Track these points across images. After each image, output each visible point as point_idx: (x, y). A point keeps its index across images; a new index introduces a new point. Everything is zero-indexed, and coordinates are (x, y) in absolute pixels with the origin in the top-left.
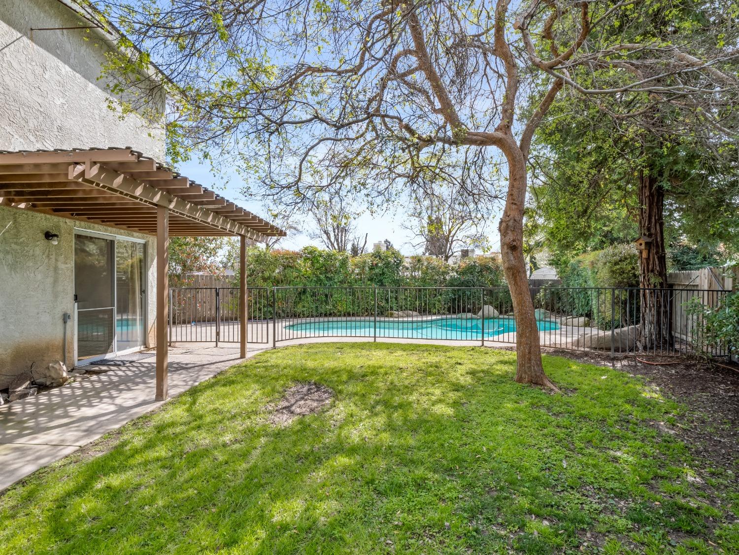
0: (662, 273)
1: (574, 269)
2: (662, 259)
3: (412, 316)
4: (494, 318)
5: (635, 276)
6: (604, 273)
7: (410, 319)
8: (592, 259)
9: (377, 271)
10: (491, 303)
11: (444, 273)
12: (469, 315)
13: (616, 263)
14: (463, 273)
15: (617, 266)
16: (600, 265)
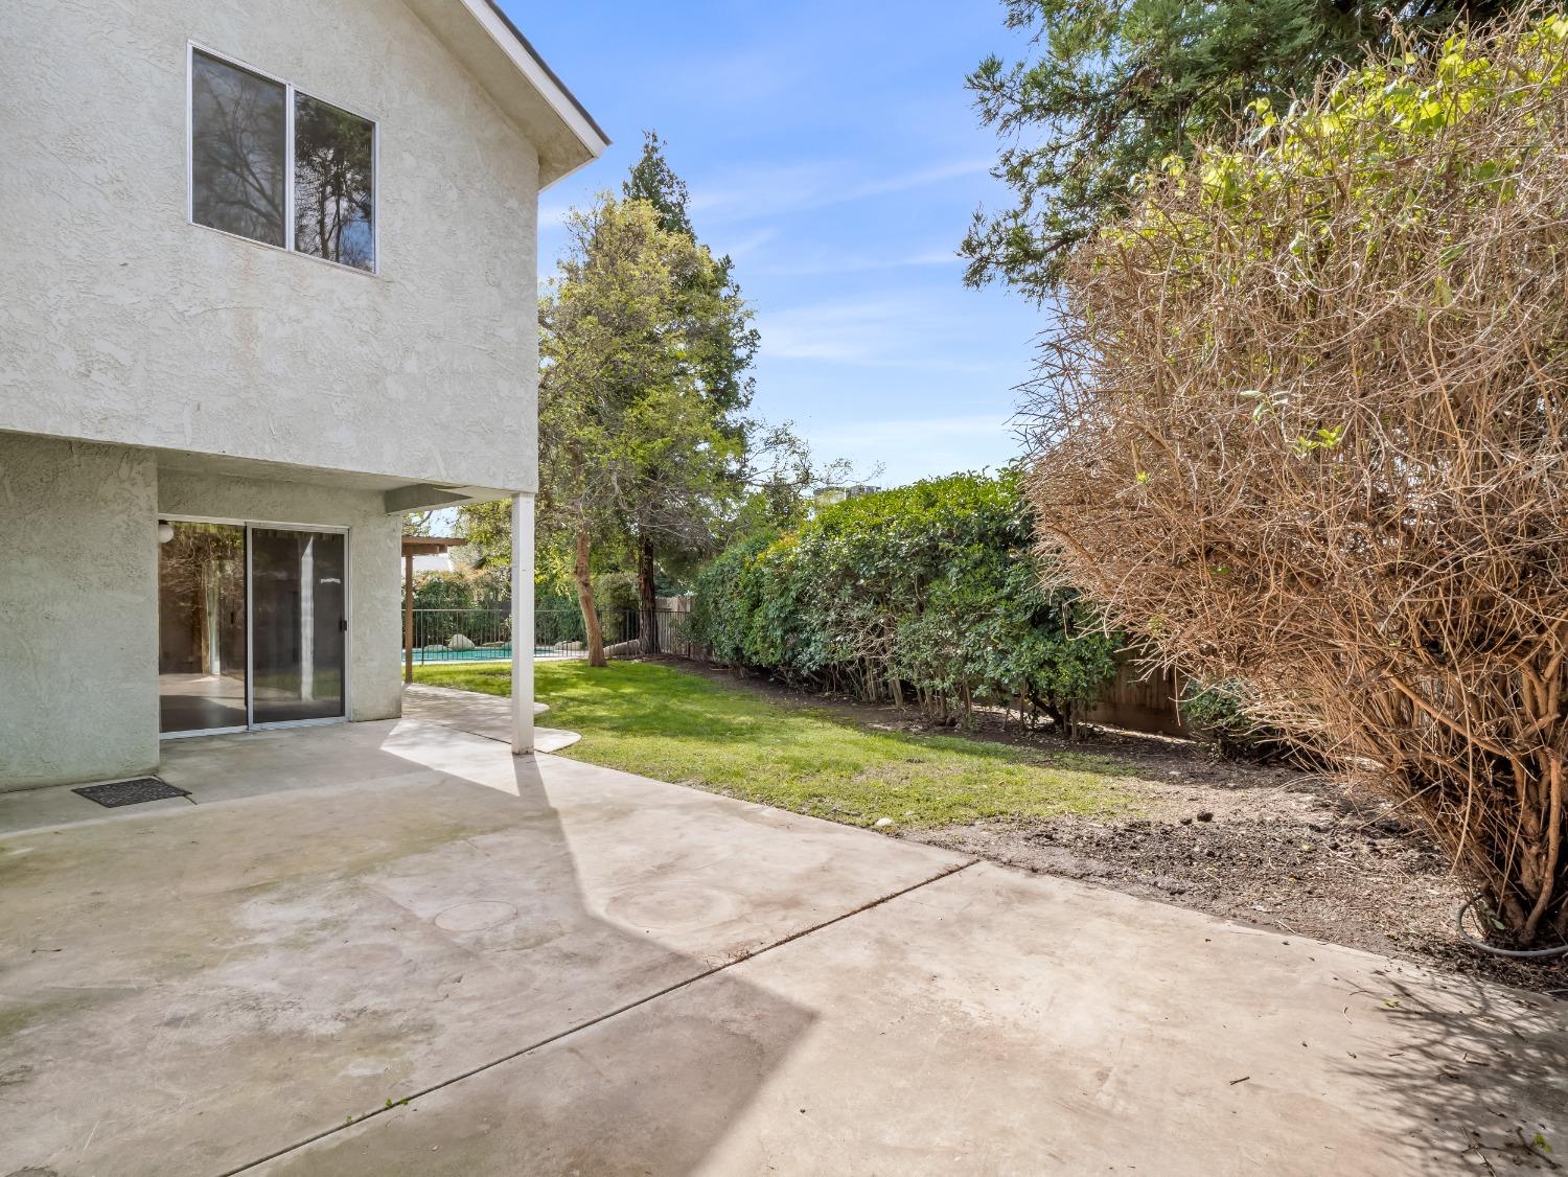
0: (653, 601)
2: (653, 590)
4: (468, 649)
12: (435, 647)
13: (616, 590)
14: (423, 593)
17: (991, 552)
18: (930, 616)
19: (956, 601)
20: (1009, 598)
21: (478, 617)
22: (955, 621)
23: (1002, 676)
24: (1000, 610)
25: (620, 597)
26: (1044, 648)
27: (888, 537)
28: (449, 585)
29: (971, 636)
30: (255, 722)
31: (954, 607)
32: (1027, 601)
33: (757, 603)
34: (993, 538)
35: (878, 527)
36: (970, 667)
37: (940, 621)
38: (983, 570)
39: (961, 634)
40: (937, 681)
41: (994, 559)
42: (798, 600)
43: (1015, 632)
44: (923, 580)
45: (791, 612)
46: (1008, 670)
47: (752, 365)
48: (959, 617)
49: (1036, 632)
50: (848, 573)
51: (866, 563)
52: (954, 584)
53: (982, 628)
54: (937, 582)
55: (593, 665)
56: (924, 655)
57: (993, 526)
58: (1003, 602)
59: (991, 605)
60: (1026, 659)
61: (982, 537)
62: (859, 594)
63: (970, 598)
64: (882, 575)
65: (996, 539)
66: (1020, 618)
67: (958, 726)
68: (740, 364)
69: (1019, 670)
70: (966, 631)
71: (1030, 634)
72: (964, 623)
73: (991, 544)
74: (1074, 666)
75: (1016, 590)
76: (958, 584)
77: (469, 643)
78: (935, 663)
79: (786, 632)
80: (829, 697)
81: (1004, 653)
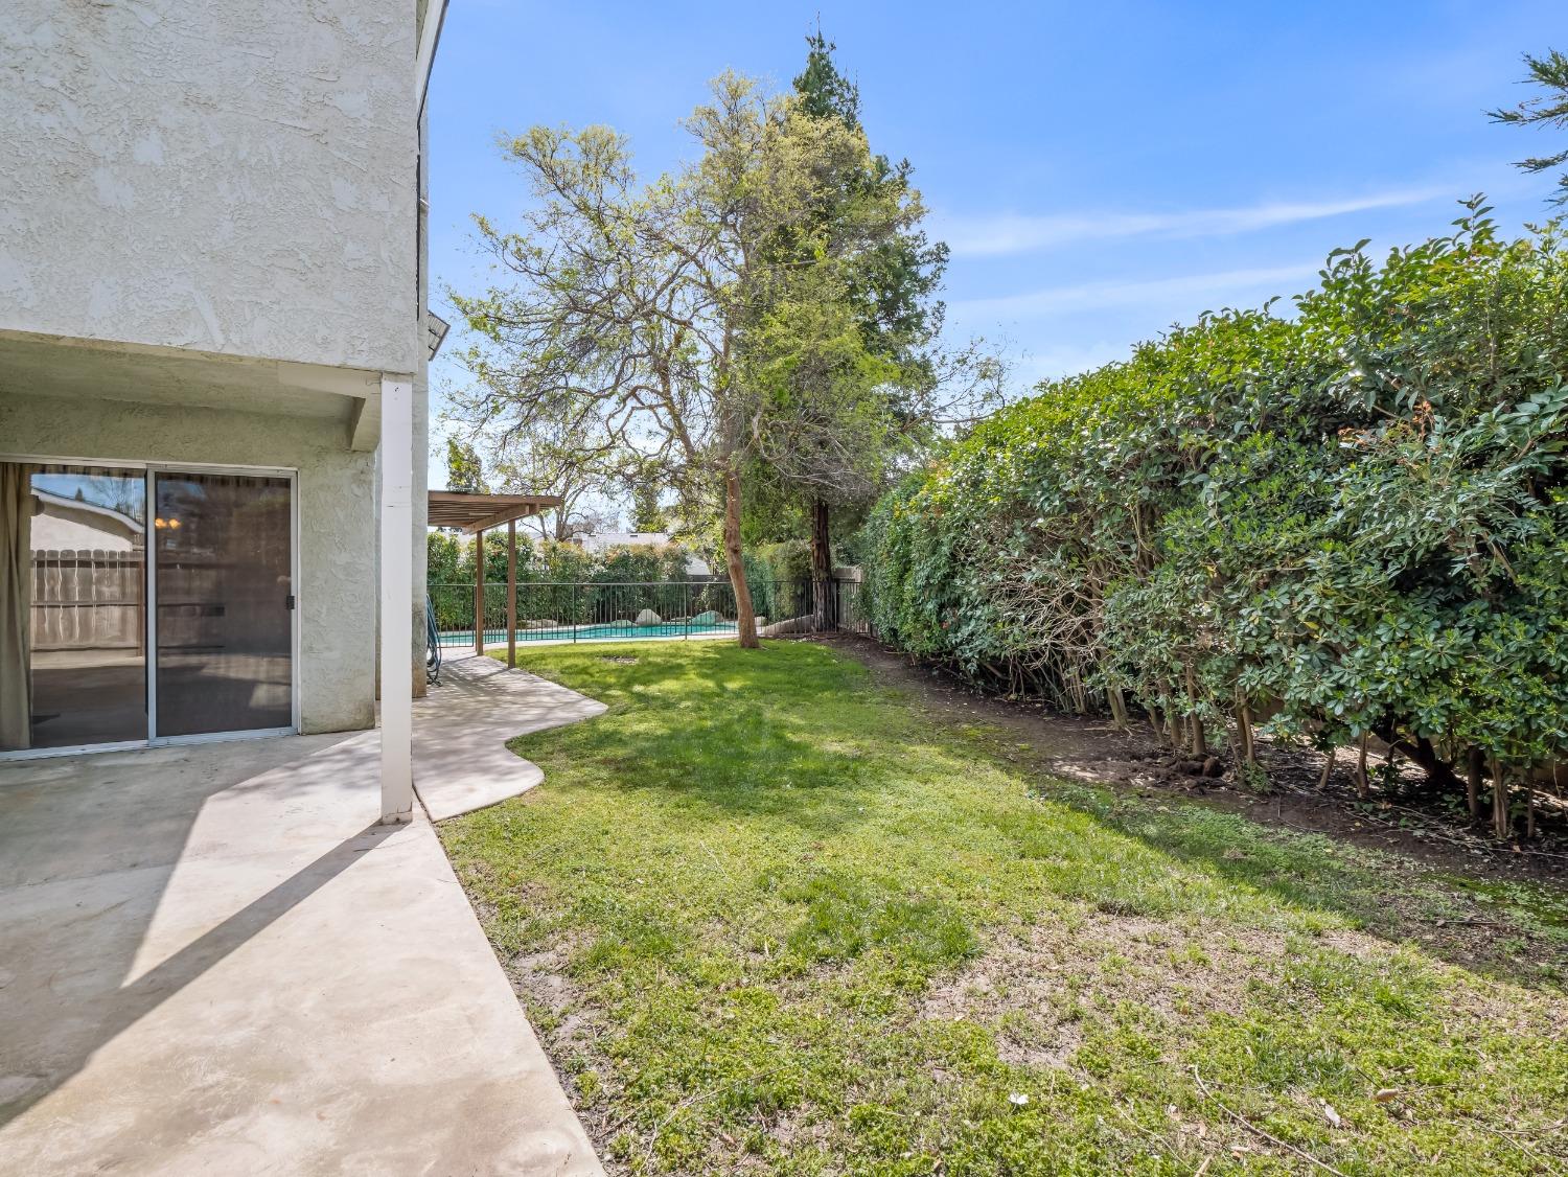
0: (828, 569)
1: (748, 563)
2: (828, 557)
3: (552, 626)
4: (656, 625)
5: (809, 571)
6: (783, 570)
7: (550, 630)
8: (771, 554)
9: (501, 562)
10: (649, 607)
11: (587, 567)
12: (624, 623)
13: (794, 559)
14: (612, 567)
15: (795, 560)
16: (779, 560)
17: (1293, 446)
18: (1167, 577)
19: (1218, 545)
20: (1342, 535)
21: (668, 590)
22: (1217, 586)
23: (1327, 698)
24: (1319, 561)
25: (798, 567)
26: (1434, 644)
27: (1081, 439)
28: (639, 559)
29: (1253, 615)
30: (159, 734)
31: (1216, 557)
32: (1389, 538)
33: (906, 566)
34: (1295, 420)
35: (1066, 428)
36: (1250, 677)
37: (1186, 587)
38: (1276, 483)
39: (1232, 612)
40: (1184, 699)
41: (1301, 459)
42: (953, 556)
43: (1358, 606)
44: (1150, 514)
45: (946, 576)
46: (1340, 687)
47: (940, 286)
48: (1226, 578)
49: (1409, 608)
50: (1019, 509)
51: (1045, 490)
52: (1212, 513)
53: (1278, 599)
54: (1178, 512)
55: (743, 646)
56: (1155, 650)
57: (1297, 394)
58: (1329, 545)
59: (1297, 552)
60: (1389, 665)
61: (1270, 421)
62: (1039, 544)
63: (1247, 539)
64: (1072, 508)
65: (1304, 421)
66: (1369, 576)
67: (1228, 777)
68: (924, 286)
69: (1369, 688)
70: (1239, 606)
71: (1397, 611)
72: (1237, 588)
73: (1291, 432)
74: (1525, 688)
75: (1357, 518)
76: (1221, 514)
77: (657, 618)
78: (1178, 665)
79: (942, 607)
80: (1014, 703)
81: (1333, 652)
